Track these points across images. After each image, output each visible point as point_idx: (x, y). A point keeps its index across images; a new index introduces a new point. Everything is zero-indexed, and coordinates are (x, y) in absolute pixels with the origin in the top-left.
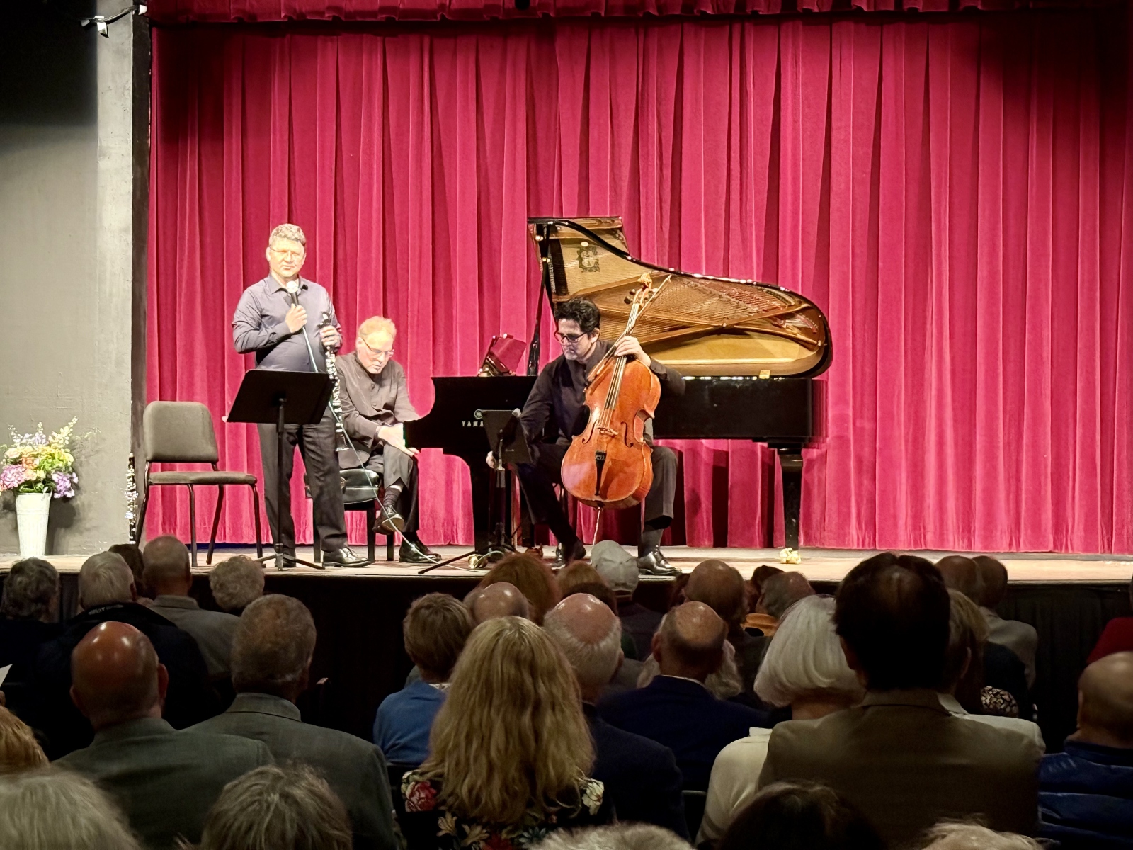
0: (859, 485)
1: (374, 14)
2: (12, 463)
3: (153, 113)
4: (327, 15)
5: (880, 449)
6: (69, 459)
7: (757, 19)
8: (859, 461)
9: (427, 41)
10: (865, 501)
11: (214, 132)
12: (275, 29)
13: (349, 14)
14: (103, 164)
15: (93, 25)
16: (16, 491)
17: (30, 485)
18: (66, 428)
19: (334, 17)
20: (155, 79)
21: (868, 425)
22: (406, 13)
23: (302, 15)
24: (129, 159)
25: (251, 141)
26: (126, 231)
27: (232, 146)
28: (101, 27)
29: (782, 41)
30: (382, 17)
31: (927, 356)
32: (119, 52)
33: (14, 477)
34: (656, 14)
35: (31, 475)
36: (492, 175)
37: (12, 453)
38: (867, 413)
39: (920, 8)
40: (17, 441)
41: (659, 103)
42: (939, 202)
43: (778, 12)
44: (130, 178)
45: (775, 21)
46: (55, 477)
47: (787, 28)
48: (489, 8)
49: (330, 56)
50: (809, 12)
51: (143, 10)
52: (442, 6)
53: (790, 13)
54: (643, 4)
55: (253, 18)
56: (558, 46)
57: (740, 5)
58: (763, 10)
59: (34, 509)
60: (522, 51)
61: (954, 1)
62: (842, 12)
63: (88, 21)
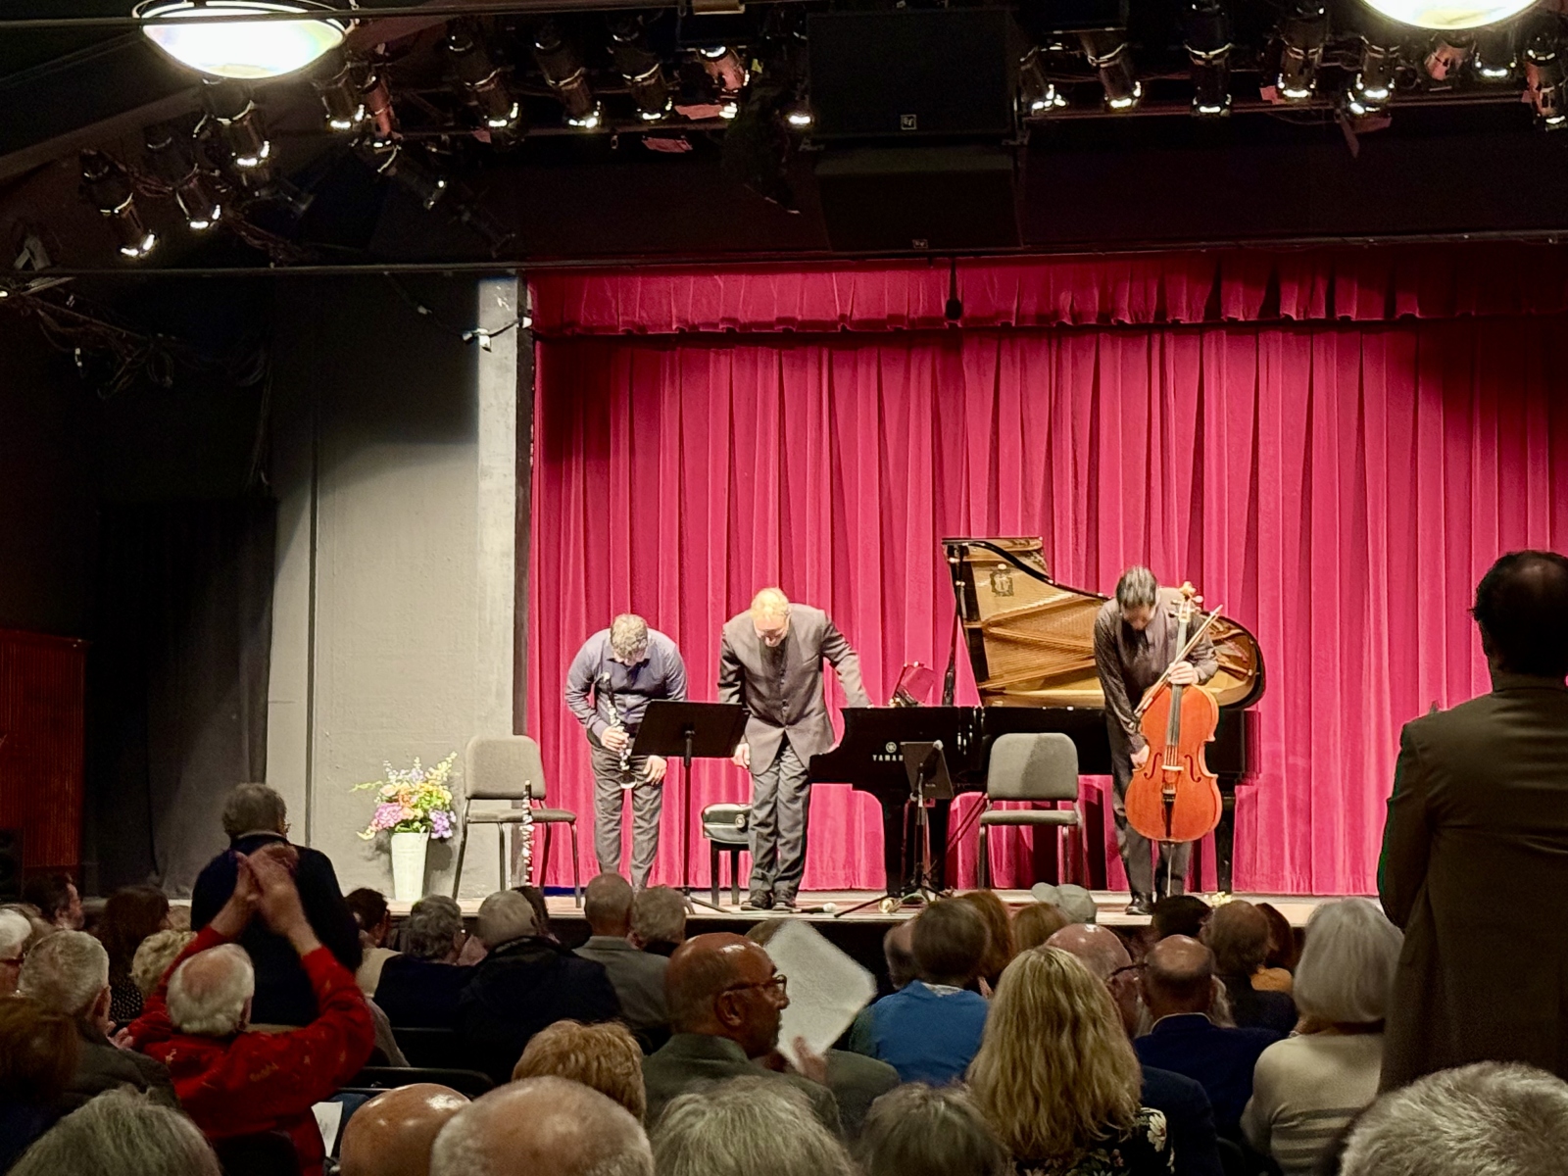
0: (1293, 826)
1: (770, 325)
2: (387, 801)
3: (536, 430)
4: (721, 326)
5: (1316, 787)
6: (448, 796)
7: (1177, 329)
8: (1292, 800)
10: (1299, 843)
11: (599, 454)
12: (665, 342)
13: (744, 326)
14: (485, 485)
15: (475, 338)
16: (391, 831)
17: (407, 824)
18: (444, 763)
19: (728, 329)
20: (538, 395)
21: (1301, 762)
22: (804, 324)
23: (694, 327)
24: (512, 480)
25: (639, 460)
26: (508, 556)
27: (620, 462)
28: (484, 341)
29: (1205, 351)
30: (779, 328)
31: (1364, 687)
32: (502, 368)
33: (389, 816)
34: (1070, 323)
35: (408, 814)
36: (896, 494)
37: (389, 790)
38: (1300, 748)
39: (1353, 315)
40: (393, 778)
41: (1074, 417)
42: (1376, 522)
43: (1200, 321)
44: (513, 499)
45: (1197, 331)
46: (433, 816)
47: (1210, 338)
48: (893, 318)
49: (723, 370)
50: (1234, 321)
51: (527, 322)
52: (843, 317)
53: (1213, 323)
54: (1057, 314)
55: (643, 328)
56: (966, 357)
57: (1161, 314)
58: (1184, 319)
59: (410, 850)
60: (928, 364)
61: (1390, 308)
62: (1269, 321)
63: (467, 336)
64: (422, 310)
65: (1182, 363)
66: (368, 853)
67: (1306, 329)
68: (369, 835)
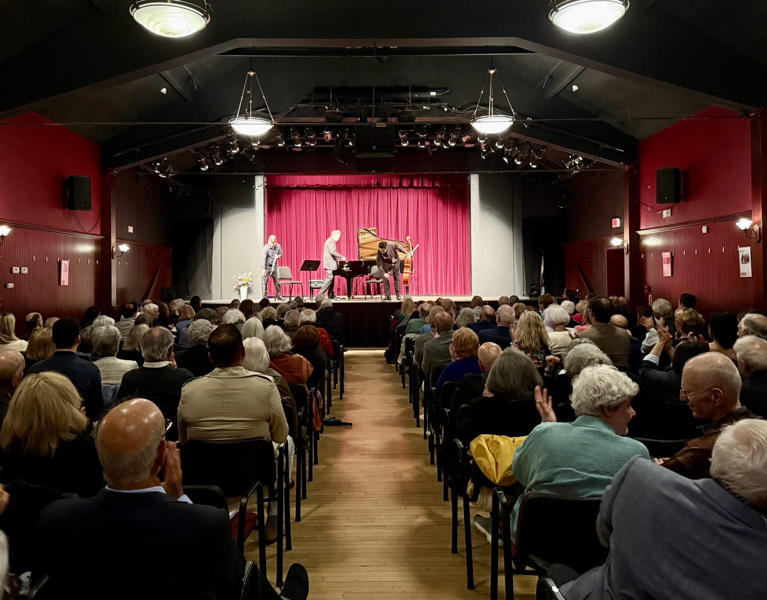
0: (415, 282)
1: (314, 186)
2: (239, 280)
3: (266, 206)
4: (304, 186)
6: (251, 279)
7: (394, 188)
8: (415, 277)
9: (325, 191)
10: (416, 285)
11: (280, 210)
12: (293, 189)
13: (309, 186)
14: (257, 217)
15: (255, 187)
16: (241, 286)
17: (244, 284)
18: (251, 273)
19: (306, 186)
20: (266, 199)
21: (416, 270)
22: (321, 185)
23: (299, 186)
24: (263, 215)
25: (287, 210)
26: (262, 231)
27: (283, 212)
28: (257, 188)
29: (398, 192)
30: (316, 186)
31: (428, 256)
32: (260, 193)
33: (240, 283)
34: (373, 187)
35: (244, 283)
36: (339, 219)
37: (240, 278)
38: (416, 267)
39: (427, 186)
40: (240, 276)
41: (373, 203)
43: (398, 186)
44: (263, 219)
45: (397, 188)
46: (249, 283)
47: (399, 189)
48: (339, 185)
49: (304, 194)
50: (404, 186)
51: (265, 184)
52: (329, 184)
53: (401, 186)
54: (371, 184)
55: (289, 186)
56: (352, 193)
57: (391, 185)
58: (395, 186)
59: (244, 290)
60: (345, 193)
61: (433, 185)
62: (411, 186)
63: (254, 187)
64: (244, 181)
65: (394, 193)
66: (234, 290)
67: (417, 188)
68: (235, 287)
